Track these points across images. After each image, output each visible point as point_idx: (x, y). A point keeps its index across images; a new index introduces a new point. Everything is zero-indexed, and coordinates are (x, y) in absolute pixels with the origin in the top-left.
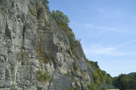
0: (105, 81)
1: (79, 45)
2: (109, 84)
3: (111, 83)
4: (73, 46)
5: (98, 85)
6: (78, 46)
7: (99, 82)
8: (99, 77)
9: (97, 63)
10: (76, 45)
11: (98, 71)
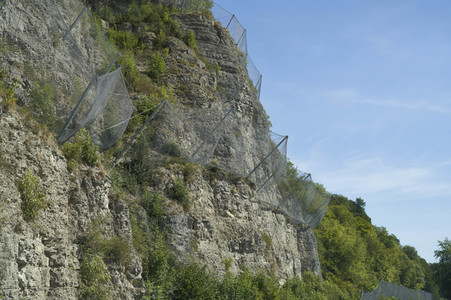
0: (392, 271)
1: (214, 36)
2: (412, 287)
3: (419, 281)
4: (177, 36)
5: (359, 286)
6: (207, 40)
7: (363, 274)
8: (362, 249)
9: (364, 204)
10: (197, 31)
11: (359, 228)
